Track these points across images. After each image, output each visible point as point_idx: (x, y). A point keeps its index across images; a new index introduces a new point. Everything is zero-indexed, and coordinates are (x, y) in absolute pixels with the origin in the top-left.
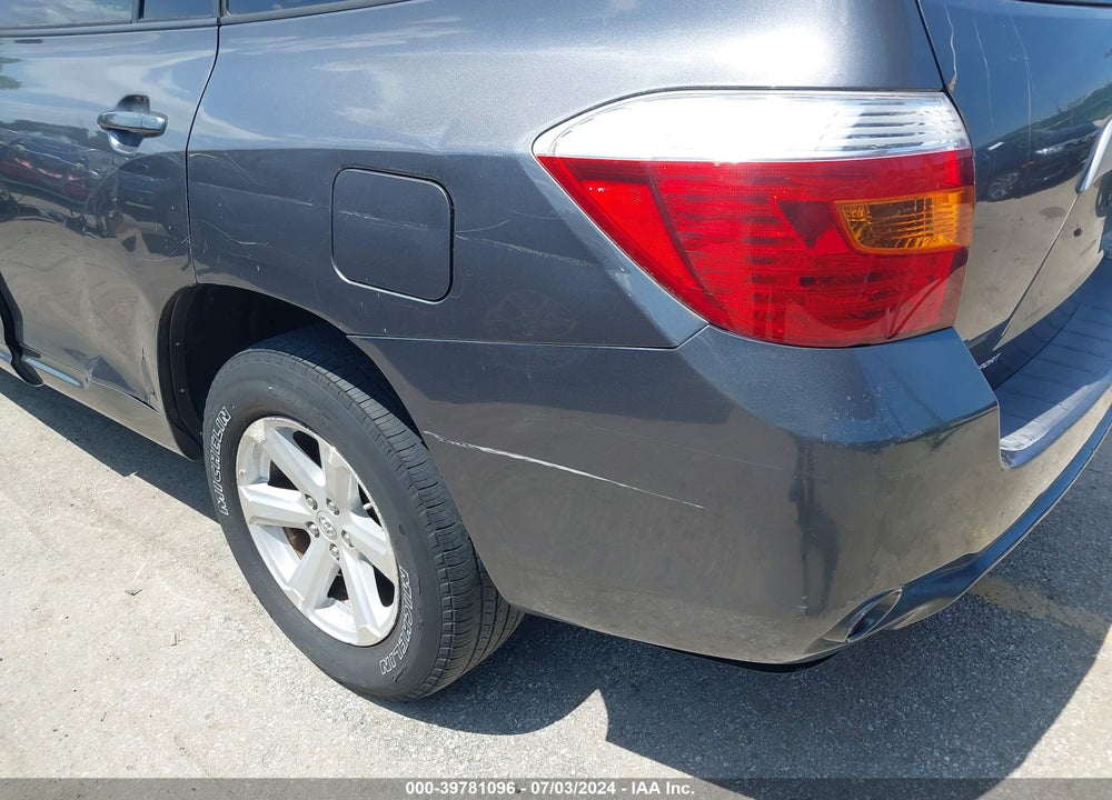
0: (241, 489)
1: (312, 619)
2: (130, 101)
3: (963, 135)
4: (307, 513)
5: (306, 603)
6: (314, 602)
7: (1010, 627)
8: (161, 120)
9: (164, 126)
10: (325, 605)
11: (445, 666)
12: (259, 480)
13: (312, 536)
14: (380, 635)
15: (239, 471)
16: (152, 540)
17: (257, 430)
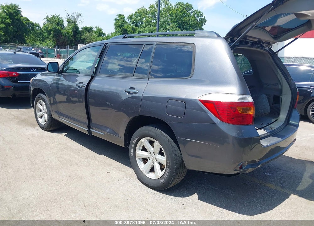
0: (136, 151)
1: (146, 175)
2: (131, 88)
3: (253, 100)
4: (148, 155)
5: (145, 172)
6: (147, 172)
7: (273, 191)
8: (137, 91)
9: (138, 92)
10: (149, 173)
11: (173, 180)
12: (140, 150)
13: (148, 159)
14: (161, 176)
15: (137, 148)
16: (109, 165)
17: (143, 140)
